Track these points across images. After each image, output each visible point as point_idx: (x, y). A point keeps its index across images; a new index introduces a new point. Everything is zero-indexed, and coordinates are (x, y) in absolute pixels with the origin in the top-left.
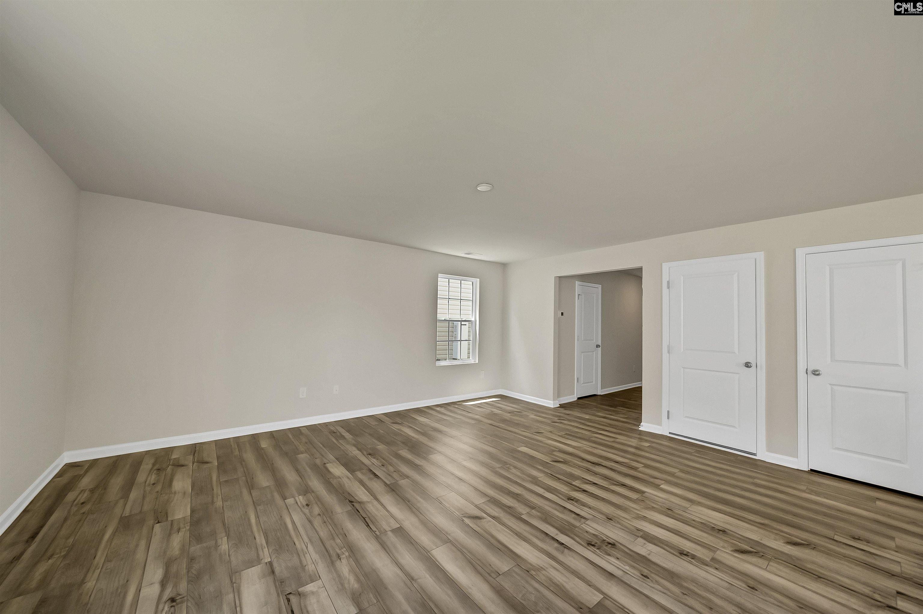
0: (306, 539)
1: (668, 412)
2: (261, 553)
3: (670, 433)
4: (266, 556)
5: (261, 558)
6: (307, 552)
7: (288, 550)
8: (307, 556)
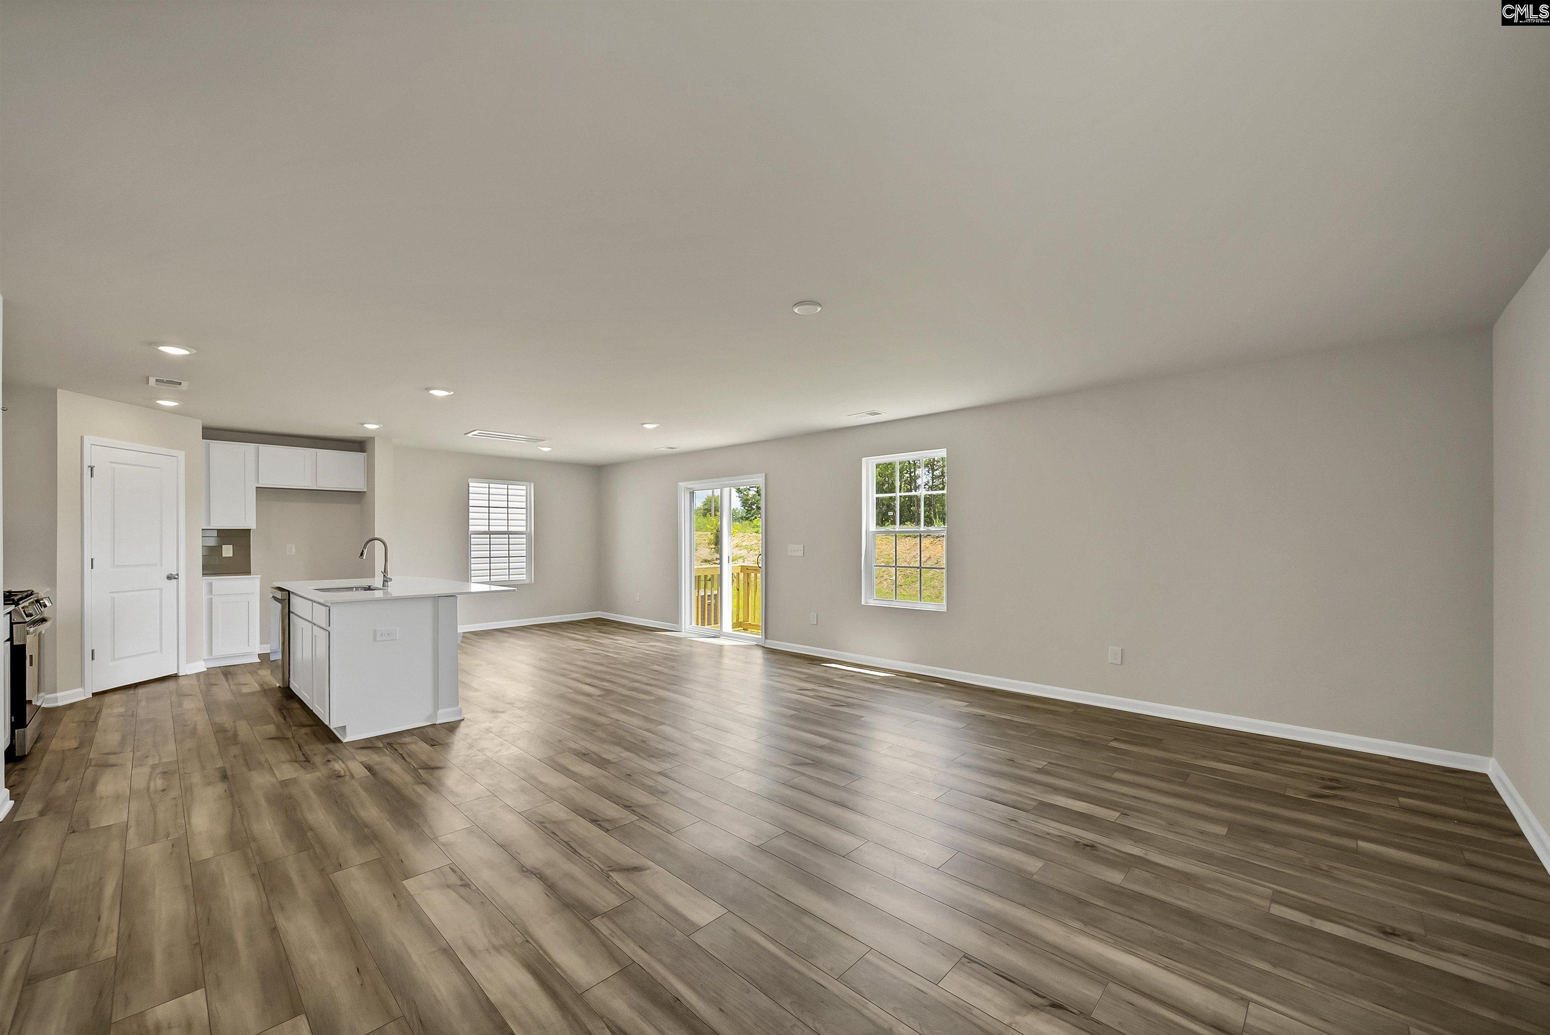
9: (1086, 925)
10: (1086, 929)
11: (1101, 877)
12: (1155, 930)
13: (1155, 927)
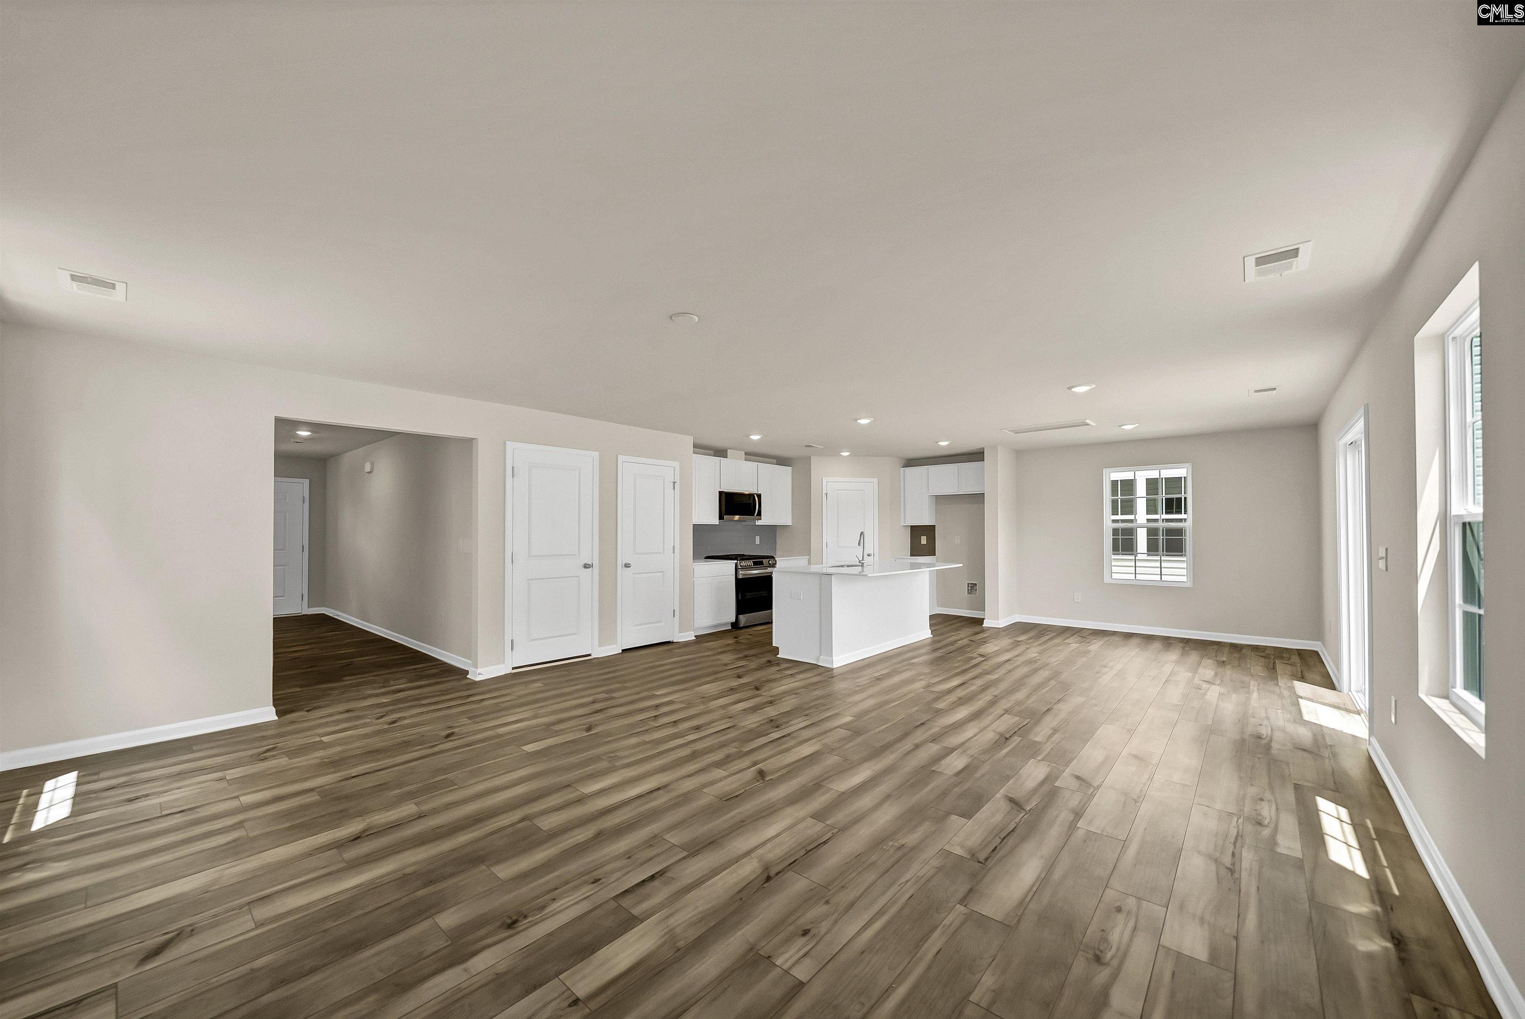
0: (895, 888)
1: (512, 641)
2: (957, 923)
3: (513, 668)
4: (955, 915)
5: (964, 916)
6: (916, 876)
7: (928, 897)
8: (920, 874)
9: (404, 874)
10: (402, 872)
11: (452, 910)
12: (361, 912)
13: (363, 915)
